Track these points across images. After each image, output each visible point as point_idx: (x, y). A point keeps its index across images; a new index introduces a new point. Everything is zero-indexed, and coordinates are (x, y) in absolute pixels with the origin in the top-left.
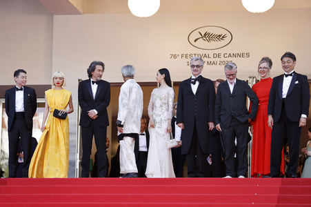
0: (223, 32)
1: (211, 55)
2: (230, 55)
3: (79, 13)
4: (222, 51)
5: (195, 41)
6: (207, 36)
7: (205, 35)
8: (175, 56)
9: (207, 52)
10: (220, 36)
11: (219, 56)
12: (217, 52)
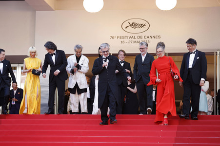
0: (144, 22)
1: (136, 37)
2: (148, 37)
3: (52, 10)
4: (143, 35)
5: (126, 28)
6: (133, 25)
7: (132, 24)
8: (113, 38)
9: (133, 35)
10: (142, 25)
11: (141, 37)
12: (140, 35)
